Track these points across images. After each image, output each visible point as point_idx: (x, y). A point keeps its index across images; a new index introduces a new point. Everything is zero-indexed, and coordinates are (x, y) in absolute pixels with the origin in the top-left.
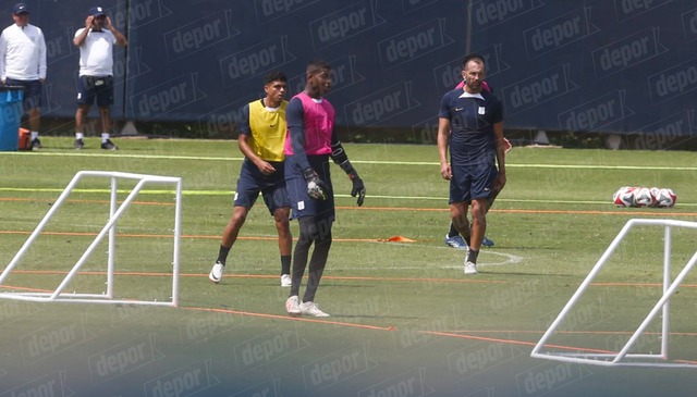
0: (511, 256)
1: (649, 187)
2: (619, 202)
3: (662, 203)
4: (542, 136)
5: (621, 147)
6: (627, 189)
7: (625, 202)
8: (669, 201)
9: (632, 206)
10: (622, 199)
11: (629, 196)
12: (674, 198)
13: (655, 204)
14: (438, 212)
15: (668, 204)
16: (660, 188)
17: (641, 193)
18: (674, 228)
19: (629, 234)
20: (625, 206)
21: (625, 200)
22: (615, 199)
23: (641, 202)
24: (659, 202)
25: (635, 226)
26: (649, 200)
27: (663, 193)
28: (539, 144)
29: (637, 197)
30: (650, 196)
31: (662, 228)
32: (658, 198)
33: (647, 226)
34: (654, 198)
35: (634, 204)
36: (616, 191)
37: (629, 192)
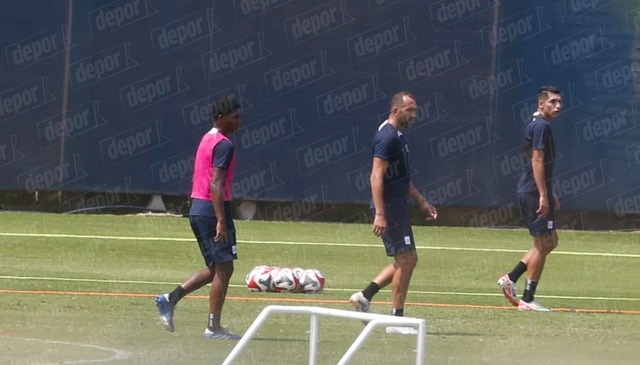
0: (116, 351)
1: (291, 267)
2: (253, 285)
3: (307, 287)
4: (157, 202)
5: (256, 218)
6: (263, 268)
7: (260, 285)
8: (315, 284)
9: (269, 290)
10: (256, 281)
11: (265, 278)
12: (322, 281)
13: (299, 289)
14: (25, 295)
15: (315, 288)
16: (305, 268)
17: (282, 274)
18: (320, 317)
19: (264, 325)
20: (260, 290)
21: (261, 282)
22: (248, 282)
23: (281, 285)
24: (303, 286)
25: (273, 315)
26: (291, 283)
27: (308, 275)
28: (154, 211)
29: (276, 279)
30: (292, 279)
31: (307, 317)
32: (302, 281)
33: (288, 315)
34: (297, 281)
35: (272, 288)
36: (250, 271)
37: (266, 272)
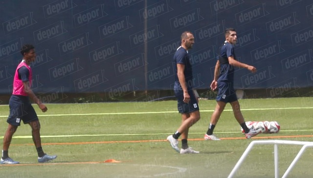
0: (179, 168)
1: (263, 121)
3: (272, 130)
5: (244, 97)
6: (249, 122)
8: (275, 129)
11: (250, 127)
12: (279, 127)
13: (267, 131)
14: (133, 143)
15: (275, 131)
16: (270, 121)
17: (258, 125)
18: (279, 145)
19: (251, 151)
24: (269, 130)
25: (255, 145)
26: (263, 129)
27: (272, 124)
29: (256, 127)
30: (264, 127)
31: (272, 145)
32: (269, 128)
33: (263, 145)
34: (266, 128)
37: (251, 124)
